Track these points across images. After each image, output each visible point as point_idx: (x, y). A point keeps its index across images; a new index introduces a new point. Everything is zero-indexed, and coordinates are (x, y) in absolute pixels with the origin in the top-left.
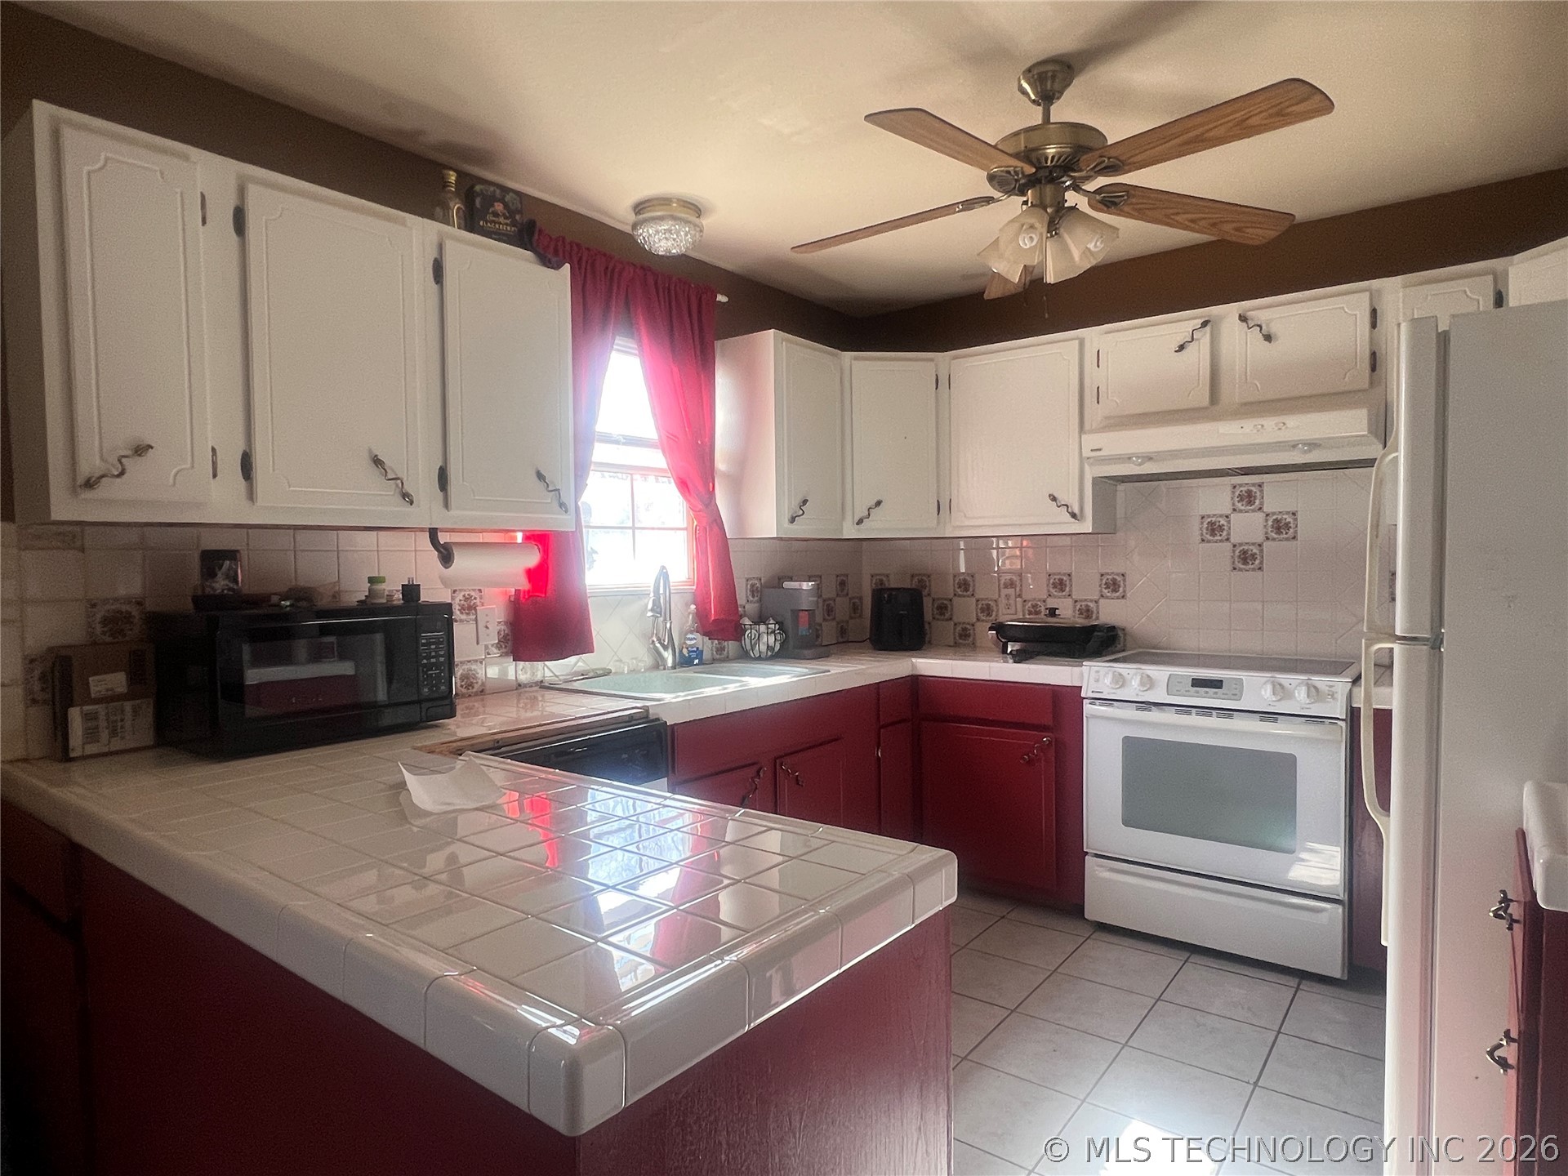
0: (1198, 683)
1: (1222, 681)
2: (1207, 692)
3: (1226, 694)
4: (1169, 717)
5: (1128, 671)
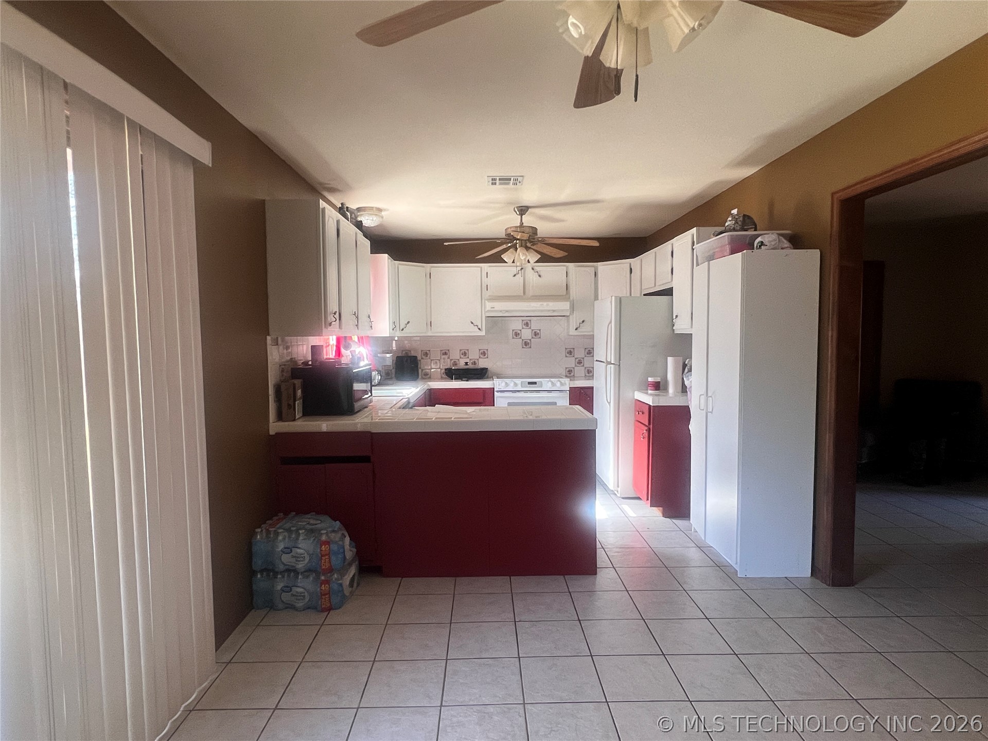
0: (530, 383)
1: (536, 382)
2: (533, 386)
3: (538, 386)
4: (522, 395)
5: (508, 381)
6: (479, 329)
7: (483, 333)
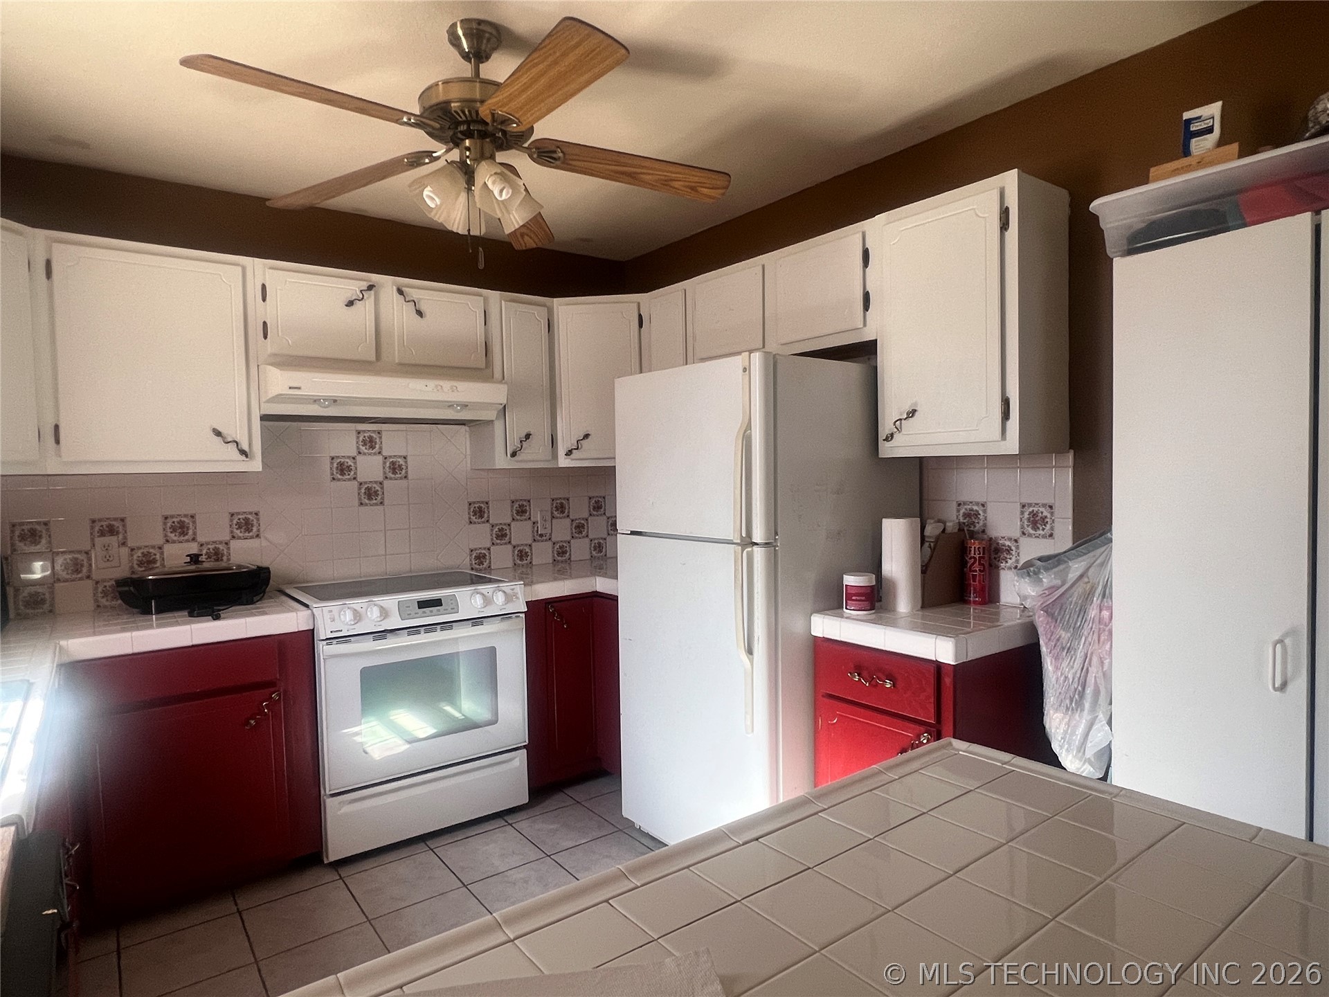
0: (423, 604)
1: (440, 599)
2: (431, 612)
3: (447, 610)
4: (404, 640)
5: (362, 605)
6: (243, 452)
7: (256, 465)
